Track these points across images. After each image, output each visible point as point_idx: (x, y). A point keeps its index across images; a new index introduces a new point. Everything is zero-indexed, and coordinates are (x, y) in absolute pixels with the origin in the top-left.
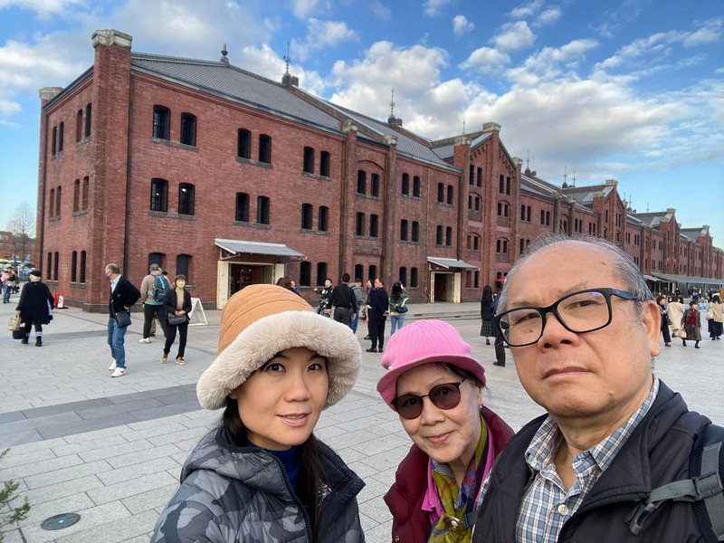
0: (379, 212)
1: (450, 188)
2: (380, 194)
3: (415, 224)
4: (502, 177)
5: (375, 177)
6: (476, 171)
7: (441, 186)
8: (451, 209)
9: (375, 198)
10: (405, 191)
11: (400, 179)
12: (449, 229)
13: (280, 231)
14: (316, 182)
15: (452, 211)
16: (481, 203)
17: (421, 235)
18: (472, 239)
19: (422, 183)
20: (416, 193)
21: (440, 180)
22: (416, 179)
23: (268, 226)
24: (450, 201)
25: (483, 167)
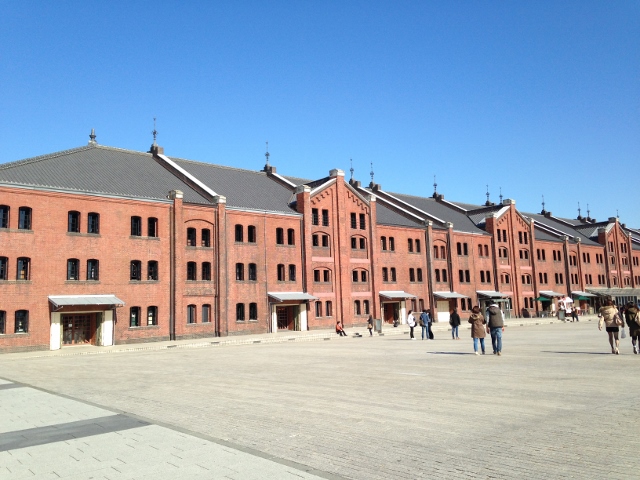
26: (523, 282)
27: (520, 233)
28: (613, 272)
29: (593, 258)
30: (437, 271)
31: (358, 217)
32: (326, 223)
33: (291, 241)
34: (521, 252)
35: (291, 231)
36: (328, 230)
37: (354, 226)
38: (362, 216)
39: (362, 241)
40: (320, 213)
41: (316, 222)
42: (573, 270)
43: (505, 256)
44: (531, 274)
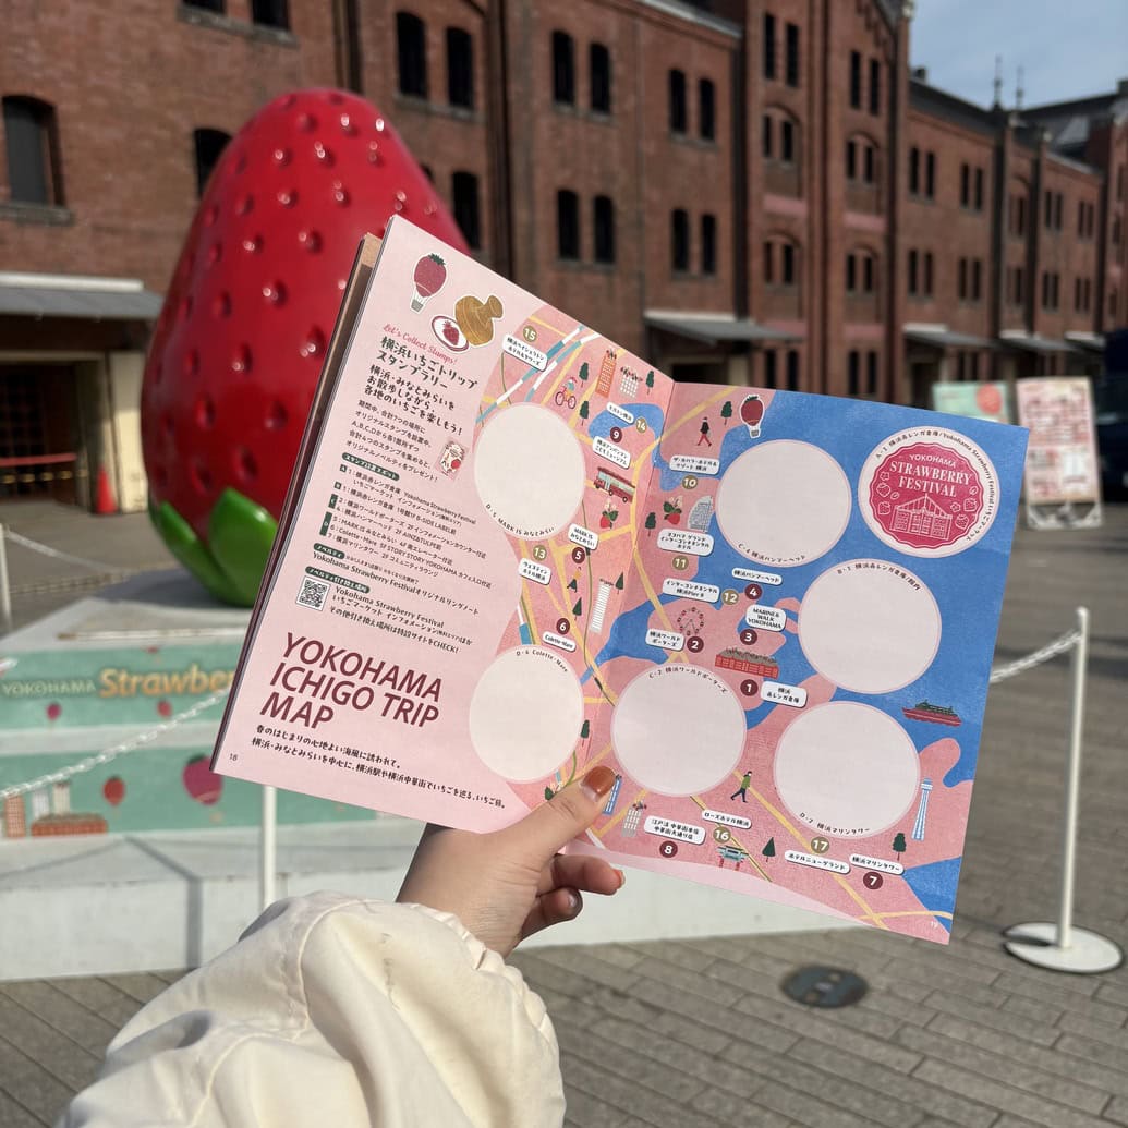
0: (479, 164)
1: (707, 88)
2: (480, 102)
3: (604, 206)
4: (856, 58)
5: (458, 41)
6: (781, 35)
7: (677, 80)
8: (710, 157)
9: (462, 113)
10: (563, 91)
11: (542, 50)
12: (709, 223)
13: (113, 231)
14: (238, 48)
15: (715, 160)
16: (801, 140)
17: (624, 242)
18: (778, 254)
19: (618, 69)
20: (601, 101)
21: (675, 59)
22: (599, 55)
23: (62, 214)
24: (707, 130)
25: (802, 23)
26: (851, 284)
44: (881, 248)
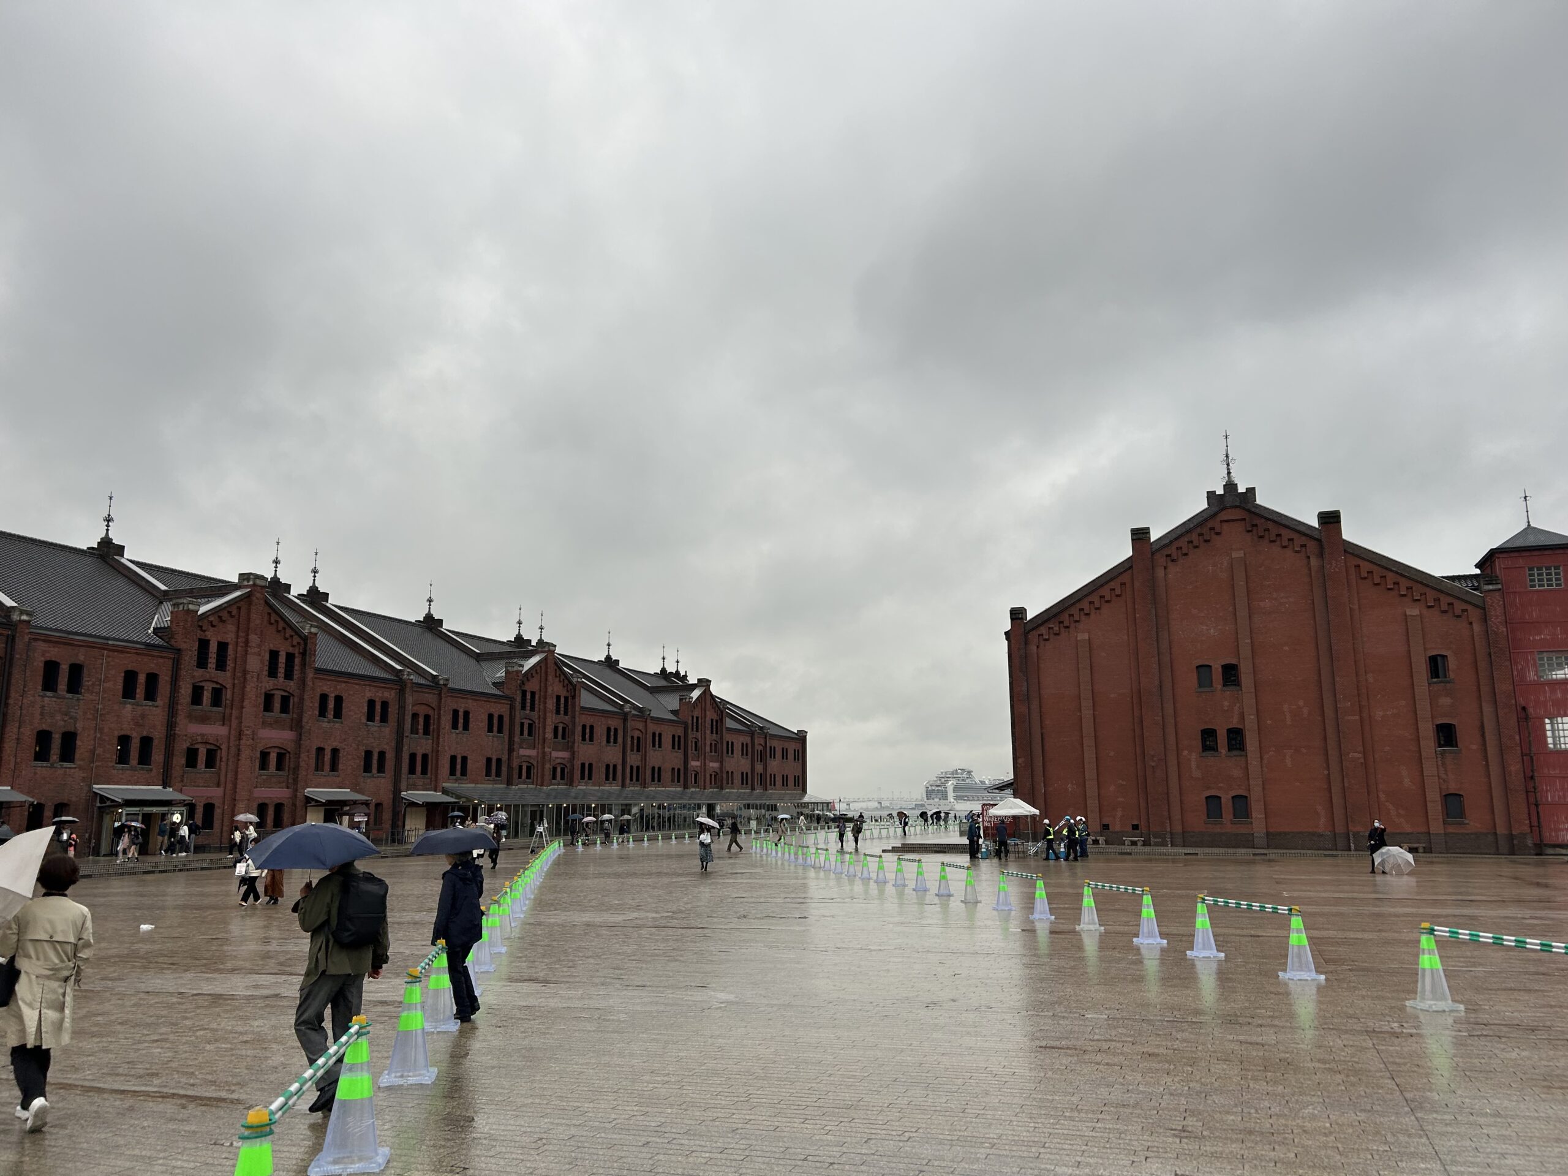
27: (558, 698)
28: (694, 764)
29: (667, 741)
30: (413, 757)
31: (282, 659)
32: (221, 665)
33: (150, 695)
34: (556, 729)
35: (152, 679)
36: (225, 678)
37: (272, 672)
38: (290, 657)
39: (285, 700)
40: (213, 648)
41: (202, 663)
42: (633, 759)
43: (530, 734)
